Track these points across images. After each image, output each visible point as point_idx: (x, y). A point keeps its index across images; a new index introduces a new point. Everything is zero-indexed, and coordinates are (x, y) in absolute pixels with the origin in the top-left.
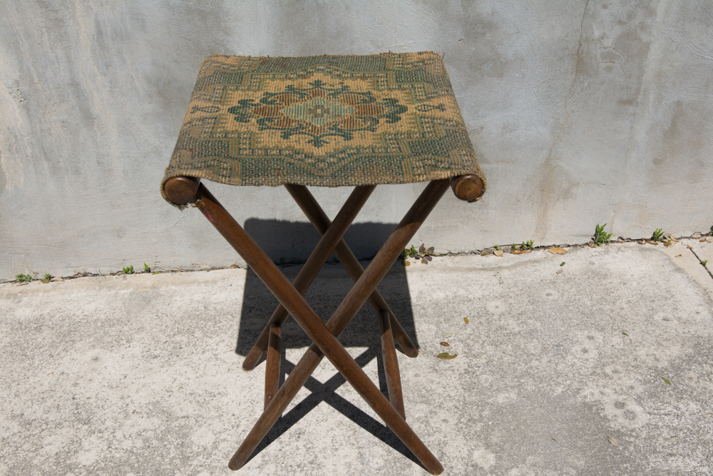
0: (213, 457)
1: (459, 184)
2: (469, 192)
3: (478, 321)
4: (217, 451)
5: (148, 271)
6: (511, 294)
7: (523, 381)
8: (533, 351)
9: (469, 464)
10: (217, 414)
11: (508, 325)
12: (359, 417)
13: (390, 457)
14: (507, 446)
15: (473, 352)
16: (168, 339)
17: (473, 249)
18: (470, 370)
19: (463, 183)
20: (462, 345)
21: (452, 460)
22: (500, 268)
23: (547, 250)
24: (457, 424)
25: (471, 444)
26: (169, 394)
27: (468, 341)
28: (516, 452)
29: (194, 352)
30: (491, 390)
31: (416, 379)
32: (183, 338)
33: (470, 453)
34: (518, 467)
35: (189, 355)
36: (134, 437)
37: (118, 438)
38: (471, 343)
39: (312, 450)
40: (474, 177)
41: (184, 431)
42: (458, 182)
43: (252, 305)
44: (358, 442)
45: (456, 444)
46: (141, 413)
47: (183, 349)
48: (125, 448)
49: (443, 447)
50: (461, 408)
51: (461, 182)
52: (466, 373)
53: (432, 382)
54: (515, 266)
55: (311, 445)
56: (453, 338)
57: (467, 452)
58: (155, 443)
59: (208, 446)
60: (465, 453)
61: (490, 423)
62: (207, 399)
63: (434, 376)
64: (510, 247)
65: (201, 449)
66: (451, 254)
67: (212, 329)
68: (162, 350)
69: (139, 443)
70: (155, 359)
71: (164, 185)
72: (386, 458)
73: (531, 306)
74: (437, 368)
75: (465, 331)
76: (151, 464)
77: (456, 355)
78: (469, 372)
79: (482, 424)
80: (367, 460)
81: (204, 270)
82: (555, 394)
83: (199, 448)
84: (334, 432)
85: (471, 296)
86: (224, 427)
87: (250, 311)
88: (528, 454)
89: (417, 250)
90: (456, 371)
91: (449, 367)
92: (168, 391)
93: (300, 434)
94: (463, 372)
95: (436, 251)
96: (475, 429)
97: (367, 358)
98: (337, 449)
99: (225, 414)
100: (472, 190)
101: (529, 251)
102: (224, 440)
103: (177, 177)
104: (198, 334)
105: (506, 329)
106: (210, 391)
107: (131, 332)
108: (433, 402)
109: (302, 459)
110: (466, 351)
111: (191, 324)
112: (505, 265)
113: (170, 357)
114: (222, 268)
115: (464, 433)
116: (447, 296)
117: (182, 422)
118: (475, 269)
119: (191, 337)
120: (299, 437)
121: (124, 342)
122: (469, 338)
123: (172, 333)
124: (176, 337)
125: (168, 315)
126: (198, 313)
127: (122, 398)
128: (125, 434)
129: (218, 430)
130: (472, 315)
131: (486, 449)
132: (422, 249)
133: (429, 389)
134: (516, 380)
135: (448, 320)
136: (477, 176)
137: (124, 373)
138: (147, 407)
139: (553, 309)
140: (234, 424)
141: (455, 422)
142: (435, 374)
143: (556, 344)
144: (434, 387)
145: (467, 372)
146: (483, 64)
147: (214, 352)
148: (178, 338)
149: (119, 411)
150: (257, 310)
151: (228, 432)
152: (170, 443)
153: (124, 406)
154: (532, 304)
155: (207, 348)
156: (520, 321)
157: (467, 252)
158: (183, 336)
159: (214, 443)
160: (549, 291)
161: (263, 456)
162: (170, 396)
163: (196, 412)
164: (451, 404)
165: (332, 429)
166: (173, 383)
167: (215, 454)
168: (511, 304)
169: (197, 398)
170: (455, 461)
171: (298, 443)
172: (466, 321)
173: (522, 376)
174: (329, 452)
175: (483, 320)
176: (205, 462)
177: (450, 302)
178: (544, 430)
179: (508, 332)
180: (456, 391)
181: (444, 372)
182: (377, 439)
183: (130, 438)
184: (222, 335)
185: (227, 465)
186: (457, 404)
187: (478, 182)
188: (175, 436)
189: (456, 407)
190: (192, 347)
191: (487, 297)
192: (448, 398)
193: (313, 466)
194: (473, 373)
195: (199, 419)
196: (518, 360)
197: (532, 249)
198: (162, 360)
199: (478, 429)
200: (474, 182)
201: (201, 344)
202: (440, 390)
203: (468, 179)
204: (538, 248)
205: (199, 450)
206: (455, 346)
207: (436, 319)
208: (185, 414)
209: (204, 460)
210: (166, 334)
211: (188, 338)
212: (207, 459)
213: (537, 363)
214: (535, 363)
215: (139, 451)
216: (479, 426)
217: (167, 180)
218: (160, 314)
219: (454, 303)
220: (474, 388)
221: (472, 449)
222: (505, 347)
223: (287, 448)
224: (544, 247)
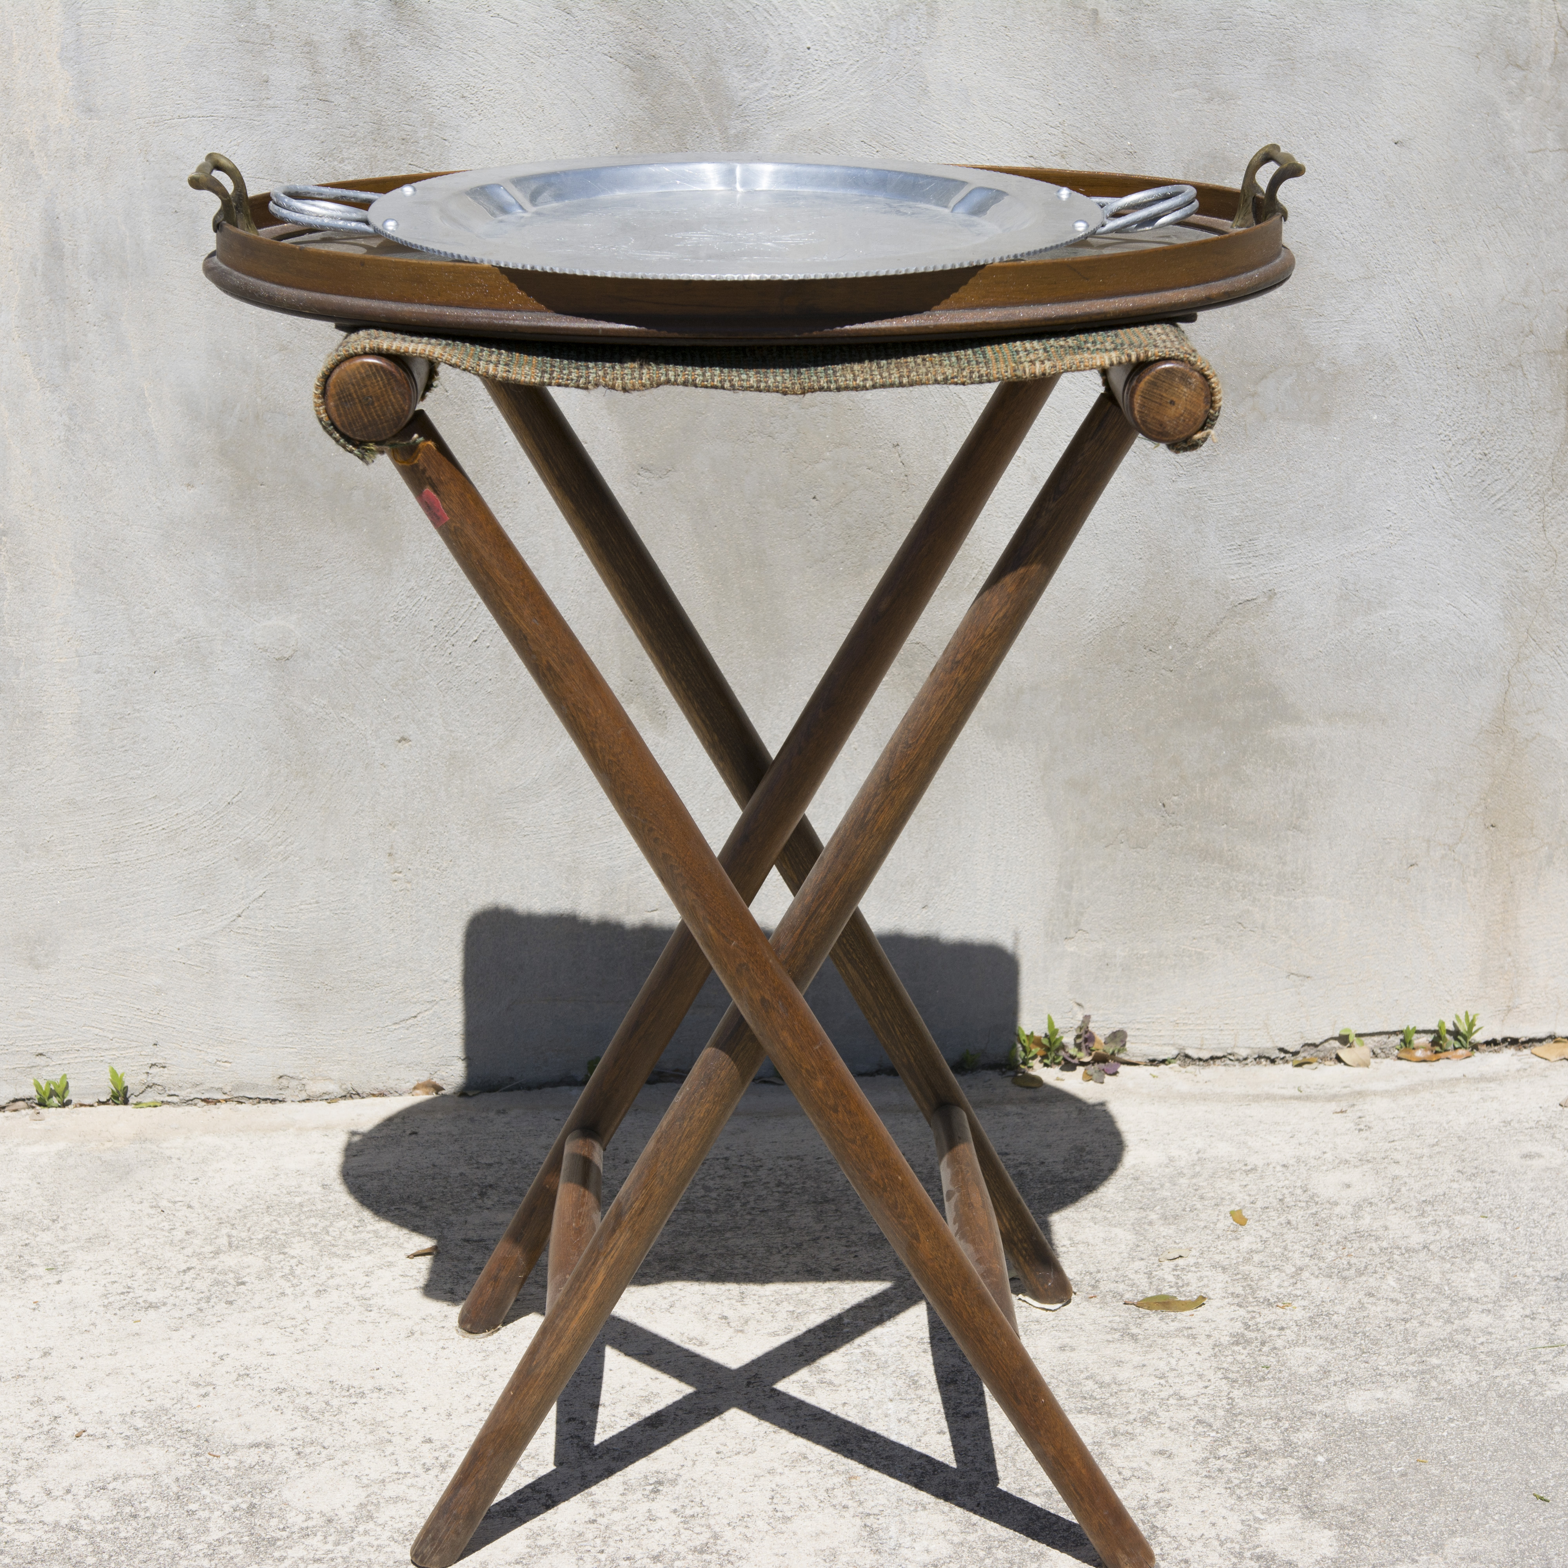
0: (357, 1539)
1: (1142, 385)
2: (1172, 411)
3: (1283, 1219)
4: (371, 1525)
5: (120, 1097)
6: (1397, 1156)
7: (1434, 1361)
8: (1472, 1292)
9: (1248, 1554)
10: (370, 1438)
11: (1386, 1228)
12: (865, 1445)
13: (971, 1538)
14: (1377, 1514)
15: (1261, 1294)
16: (194, 1262)
17: (1267, 1044)
18: (1250, 1335)
19: (1153, 384)
20: (1222, 1277)
21: (1186, 1543)
22: (1361, 1094)
23: (1526, 1052)
24: (1205, 1460)
25: (1252, 1507)
26: (202, 1391)
27: (1246, 1268)
28: (1411, 1528)
29: (289, 1291)
30: (1324, 1382)
31: (1063, 1356)
32: (250, 1259)
33: (1251, 1528)
34: (1415, 1561)
35: (269, 1300)
36: (82, 1494)
37: (26, 1496)
38: (1255, 1272)
39: (703, 1521)
40: (1181, 366)
41: (257, 1478)
42: (1139, 381)
43: (491, 1180)
44: (861, 1503)
45: (1198, 1508)
46: (104, 1436)
47: (249, 1286)
48: (49, 1519)
49: (1155, 1515)
50: (1217, 1424)
51: (1148, 378)
52: (1237, 1343)
53: (1119, 1363)
54: (1413, 1089)
55: (697, 1509)
56: (1192, 1261)
57: (1239, 1527)
58: (155, 1506)
59: (342, 1513)
60: (1232, 1526)
61: (1320, 1459)
62: (335, 1402)
63: (1127, 1351)
64: (1396, 1040)
65: (317, 1520)
66: (1186, 1058)
67: (349, 1236)
68: (175, 1289)
69: (101, 1507)
70: (151, 1312)
71: (326, 377)
72: (956, 1540)
73: (1469, 1184)
74: (1134, 1330)
75: (1234, 1243)
76: (141, 1557)
77: (1200, 1302)
78: (1248, 1342)
79: (1293, 1462)
80: (892, 1543)
81: (320, 1098)
82: (1548, 1393)
83: (309, 1518)
84: (778, 1479)
85: (1253, 1160)
86: (395, 1469)
87: (482, 1195)
88: (1453, 1533)
89: (1068, 1039)
90: (1202, 1338)
91: (1180, 1330)
92: (197, 1385)
93: (660, 1483)
94: (1225, 1340)
95: (1134, 1048)
96: (1268, 1472)
97: (893, 1307)
98: (787, 1519)
99: (396, 1439)
100: (1180, 408)
101: (1461, 1052)
102: (396, 1500)
103: (366, 354)
104: (300, 1248)
105: (1377, 1239)
106: (346, 1383)
107: (64, 1247)
108: (1120, 1410)
109: (668, 1542)
110: (1239, 1290)
111: (275, 1225)
112: (1380, 1086)
113: (203, 1305)
114: (382, 1095)
115: (1229, 1481)
116: (1171, 1160)
117: (251, 1457)
118: (1270, 1097)
119: (276, 1257)
120: (656, 1491)
121: (41, 1270)
122: (1247, 1261)
123: (208, 1249)
124: (222, 1257)
125: (195, 1204)
126: (298, 1200)
127: (38, 1402)
128: (50, 1486)
129: (373, 1476)
130: (1259, 1204)
131: (1304, 1518)
132: (1085, 1038)
133: (1107, 1379)
134: (1411, 1359)
135: (1176, 1217)
136: (1192, 364)
137: (43, 1345)
138: (124, 1422)
139: (1546, 1189)
140: (429, 1462)
141: (1199, 1455)
142: (1129, 1346)
143: (1552, 1274)
144: (1124, 1374)
145: (1238, 1340)
146: (1264, 377)
147: (358, 1292)
148: (230, 1260)
149: (27, 1432)
150: (507, 1192)
151: (408, 1481)
152: (207, 1507)
153: (45, 1420)
154: (1471, 1177)
155: (331, 1282)
156: (1427, 1220)
157: (1243, 1053)
158: (246, 1254)
159: (362, 1506)
160: (1530, 1147)
161: (535, 1536)
162: (206, 1395)
163: (298, 1434)
164: (1182, 1416)
165: (771, 1472)
166: (214, 1364)
167: (366, 1533)
168: (1395, 1178)
169: (302, 1400)
170: (1199, 1545)
171: (654, 1506)
172: (1239, 1219)
173: (1433, 1349)
174: (762, 1525)
175: (1296, 1216)
176: (329, 1552)
177: (1181, 1174)
178: (1508, 1475)
179: (1384, 1244)
180: (1201, 1384)
181: (1160, 1341)
182: (925, 1497)
183: (69, 1497)
184: (386, 1250)
185: (409, 1557)
186: (1207, 1416)
187: (1195, 380)
188: (225, 1489)
189: (1200, 1422)
190: (282, 1282)
191: (1313, 1162)
192: (1172, 1401)
193: (706, 1557)
194: (1263, 1343)
195: (308, 1450)
196: (1419, 1312)
197: (1475, 1047)
198: (176, 1313)
199: (1279, 1473)
200: (1184, 379)
201: (311, 1272)
202: (1148, 1383)
203: (1166, 370)
204: (1492, 1043)
205: (310, 1523)
206: (1200, 1279)
207: (1131, 1214)
208: (260, 1438)
209: (329, 1546)
210: (189, 1251)
211: (267, 1259)
212: (337, 1544)
213: (1487, 1319)
214: (1477, 1319)
215: (100, 1528)
216: (1280, 1468)
217: (338, 364)
218: (164, 1203)
219: (1195, 1175)
220: (1263, 1379)
221: (1257, 1520)
222: (1372, 1282)
223: (616, 1516)
224: (1513, 1042)
